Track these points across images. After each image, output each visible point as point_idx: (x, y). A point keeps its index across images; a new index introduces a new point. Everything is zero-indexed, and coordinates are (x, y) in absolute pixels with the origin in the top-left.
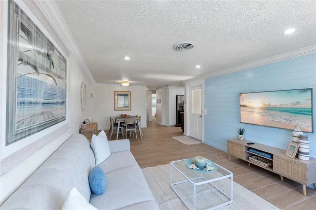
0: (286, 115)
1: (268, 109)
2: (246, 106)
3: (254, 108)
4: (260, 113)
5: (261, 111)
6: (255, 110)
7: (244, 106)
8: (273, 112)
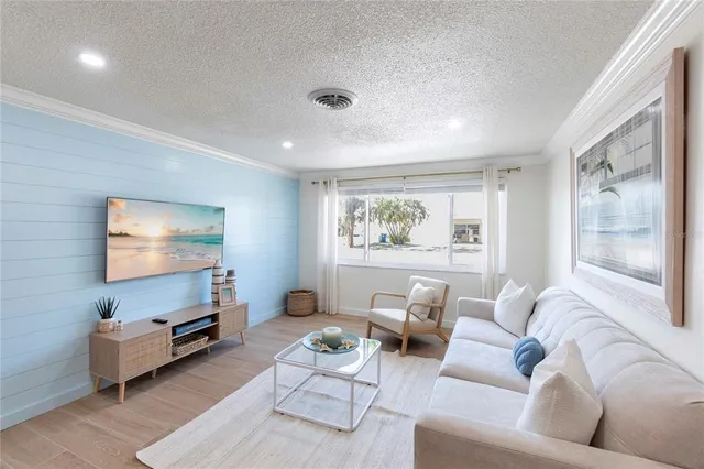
0: (199, 248)
1: (176, 239)
2: (126, 235)
3: (146, 239)
4: (162, 248)
5: (164, 244)
6: (148, 244)
7: (121, 235)
8: (182, 245)
